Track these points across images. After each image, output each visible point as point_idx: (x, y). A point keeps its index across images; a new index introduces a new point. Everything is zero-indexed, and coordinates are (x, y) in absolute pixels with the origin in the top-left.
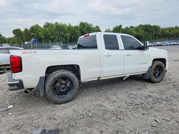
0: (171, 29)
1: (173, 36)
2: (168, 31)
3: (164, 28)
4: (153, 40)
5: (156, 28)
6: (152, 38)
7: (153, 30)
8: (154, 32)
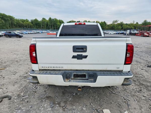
0: (23, 21)
1: (26, 26)
2: (21, 22)
3: (17, 19)
4: (10, 28)
5: (11, 18)
6: (10, 27)
7: (9, 19)
8: (10, 22)
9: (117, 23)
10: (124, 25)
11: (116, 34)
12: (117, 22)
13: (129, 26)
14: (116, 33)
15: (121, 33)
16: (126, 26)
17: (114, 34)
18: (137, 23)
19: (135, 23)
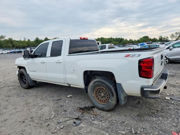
9: (5, 39)
10: (15, 42)
11: (11, 53)
12: (3, 38)
13: (21, 43)
14: (10, 51)
15: (17, 52)
16: (18, 44)
17: (8, 53)
18: (29, 40)
19: (27, 40)
